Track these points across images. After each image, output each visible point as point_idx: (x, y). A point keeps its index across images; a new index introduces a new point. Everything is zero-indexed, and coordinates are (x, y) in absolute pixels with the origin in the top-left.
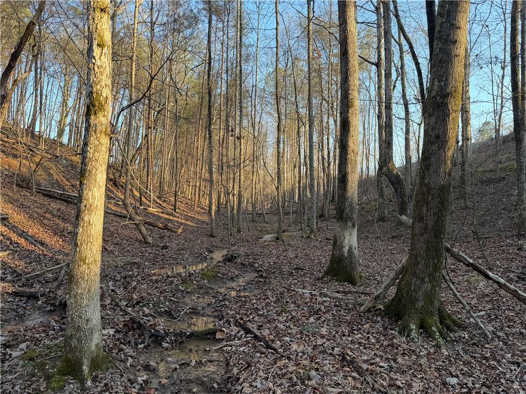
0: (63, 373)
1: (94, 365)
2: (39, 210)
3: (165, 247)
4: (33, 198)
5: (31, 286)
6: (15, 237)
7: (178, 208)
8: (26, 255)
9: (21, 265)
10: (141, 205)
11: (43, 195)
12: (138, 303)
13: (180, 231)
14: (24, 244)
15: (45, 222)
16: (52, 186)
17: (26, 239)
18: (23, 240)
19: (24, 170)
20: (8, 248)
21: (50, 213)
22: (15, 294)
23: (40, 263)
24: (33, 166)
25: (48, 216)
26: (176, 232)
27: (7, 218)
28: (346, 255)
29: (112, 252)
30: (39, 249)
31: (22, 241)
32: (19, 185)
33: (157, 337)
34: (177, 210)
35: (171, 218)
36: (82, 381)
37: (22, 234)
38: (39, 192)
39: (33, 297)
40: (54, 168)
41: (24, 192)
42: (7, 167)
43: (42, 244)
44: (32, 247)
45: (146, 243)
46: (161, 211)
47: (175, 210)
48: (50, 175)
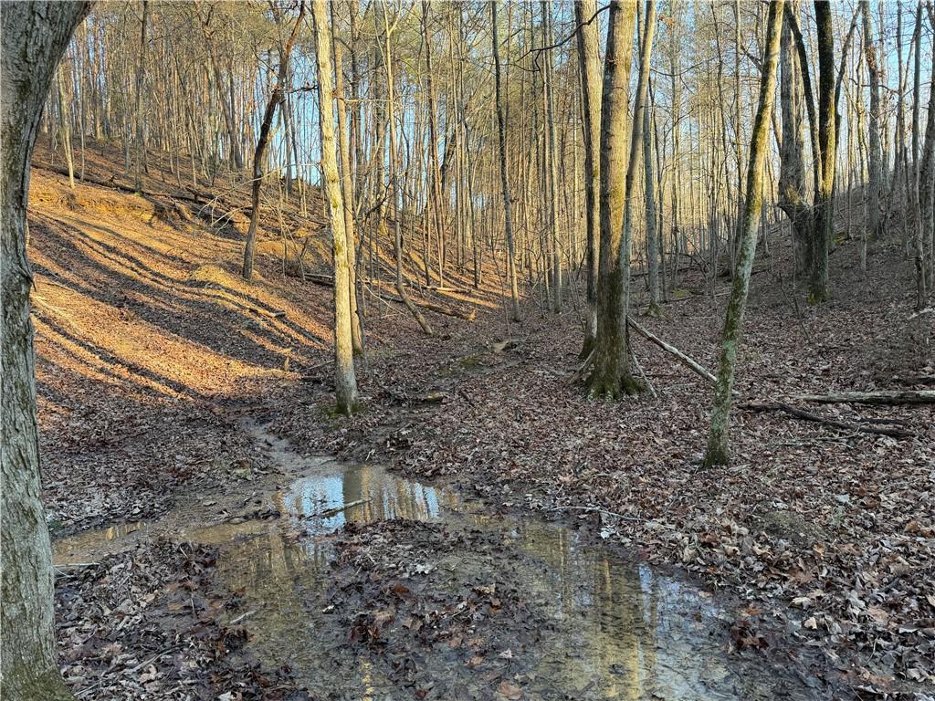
0: (337, 412)
1: (354, 409)
2: (311, 303)
3: (446, 338)
4: (304, 288)
5: (315, 374)
6: (294, 335)
7: (482, 282)
8: (307, 351)
9: (304, 360)
10: (428, 285)
11: (314, 282)
12: (394, 383)
13: (473, 316)
14: (303, 340)
15: (320, 316)
16: (323, 271)
17: (305, 336)
18: (302, 336)
19: (290, 254)
20: (290, 345)
21: (324, 305)
22: (304, 380)
23: (319, 357)
24: (299, 248)
25: (322, 309)
26: (467, 319)
27: (284, 315)
28: (595, 336)
29: (388, 345)
30: (317, 345)
31: (301, 338)
32: (287, 274)
33: (399, 400)
34: (479, 286)
35: (466, 298)
36: (348, 417)
37: (300, 331)
38: (309, 280)
39: (317, 382)
40: (322, 246)
41: (294, 282)
42: (271, 252)
43: (320, 340)
44: (310, 344)
45: (426, 333)
46: (455, 288)
47: (476, 286)
48: (319, 256)
